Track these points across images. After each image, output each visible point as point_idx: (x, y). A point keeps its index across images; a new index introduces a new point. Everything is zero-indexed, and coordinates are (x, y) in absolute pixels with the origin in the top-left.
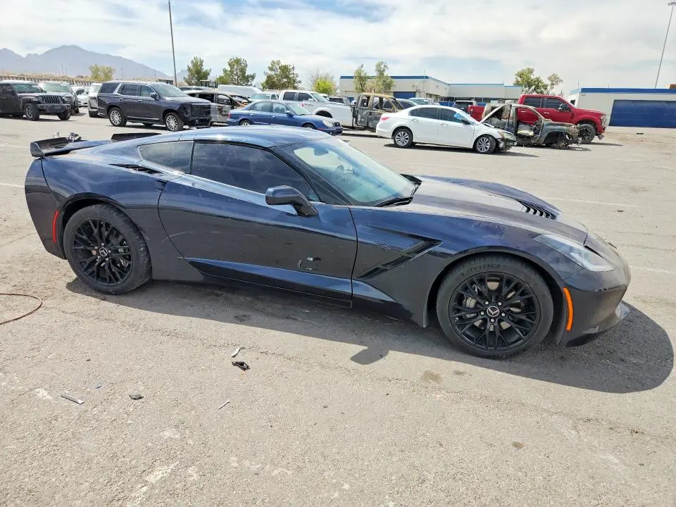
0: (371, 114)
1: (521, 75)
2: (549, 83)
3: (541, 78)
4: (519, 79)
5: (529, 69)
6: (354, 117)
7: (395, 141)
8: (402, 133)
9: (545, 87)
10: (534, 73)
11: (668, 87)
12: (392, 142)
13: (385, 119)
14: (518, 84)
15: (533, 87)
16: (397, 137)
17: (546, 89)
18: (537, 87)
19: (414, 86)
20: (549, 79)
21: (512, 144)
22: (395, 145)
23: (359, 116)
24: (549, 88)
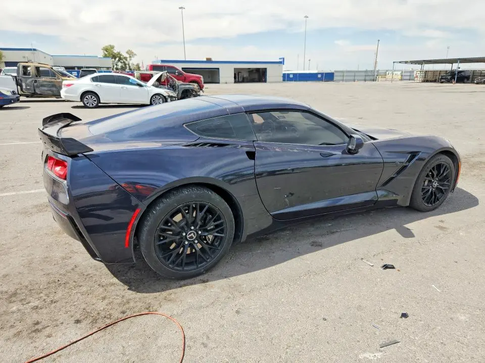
0: (36, 81)
1: (106, 50)
2: (127, 56)
3: (121, 53)
4: (106, 53)
5: (110, 46)
6: (17, 85)
7: (84, 103)
8: (90, 96)
9: (126, 58)
10: (115, 48)
11: (205, 60)
12: (81, 104)
13: (69, 85)
14: (105, 56)
15: (117, 59)
16: (85, 100)
17: (126, 60)
18: (120, 59)
19: (24, 57)
20: (127, 53)
21: (174, 99)
22: (85, 107)
23: (24, 84)
24: (128, 59)
